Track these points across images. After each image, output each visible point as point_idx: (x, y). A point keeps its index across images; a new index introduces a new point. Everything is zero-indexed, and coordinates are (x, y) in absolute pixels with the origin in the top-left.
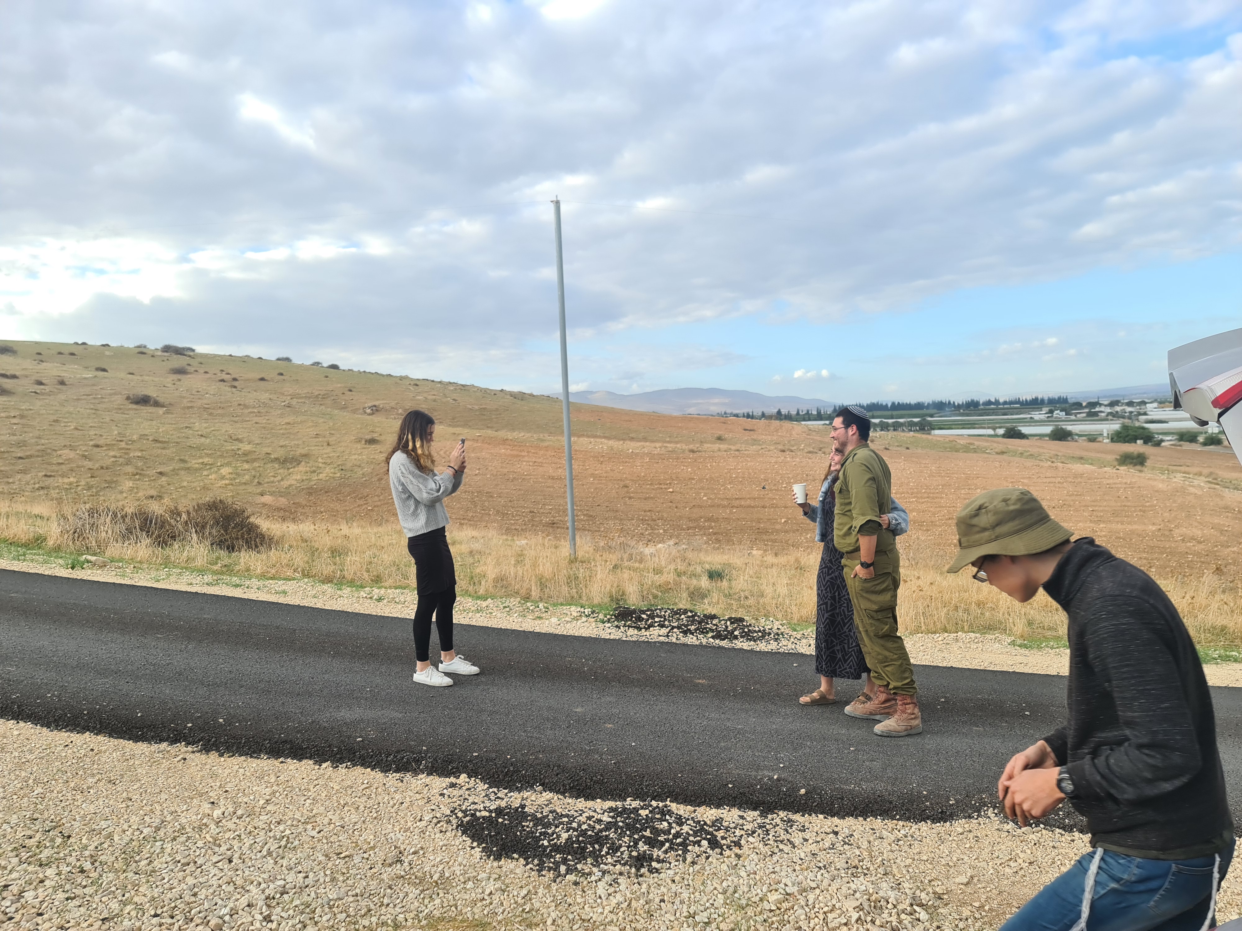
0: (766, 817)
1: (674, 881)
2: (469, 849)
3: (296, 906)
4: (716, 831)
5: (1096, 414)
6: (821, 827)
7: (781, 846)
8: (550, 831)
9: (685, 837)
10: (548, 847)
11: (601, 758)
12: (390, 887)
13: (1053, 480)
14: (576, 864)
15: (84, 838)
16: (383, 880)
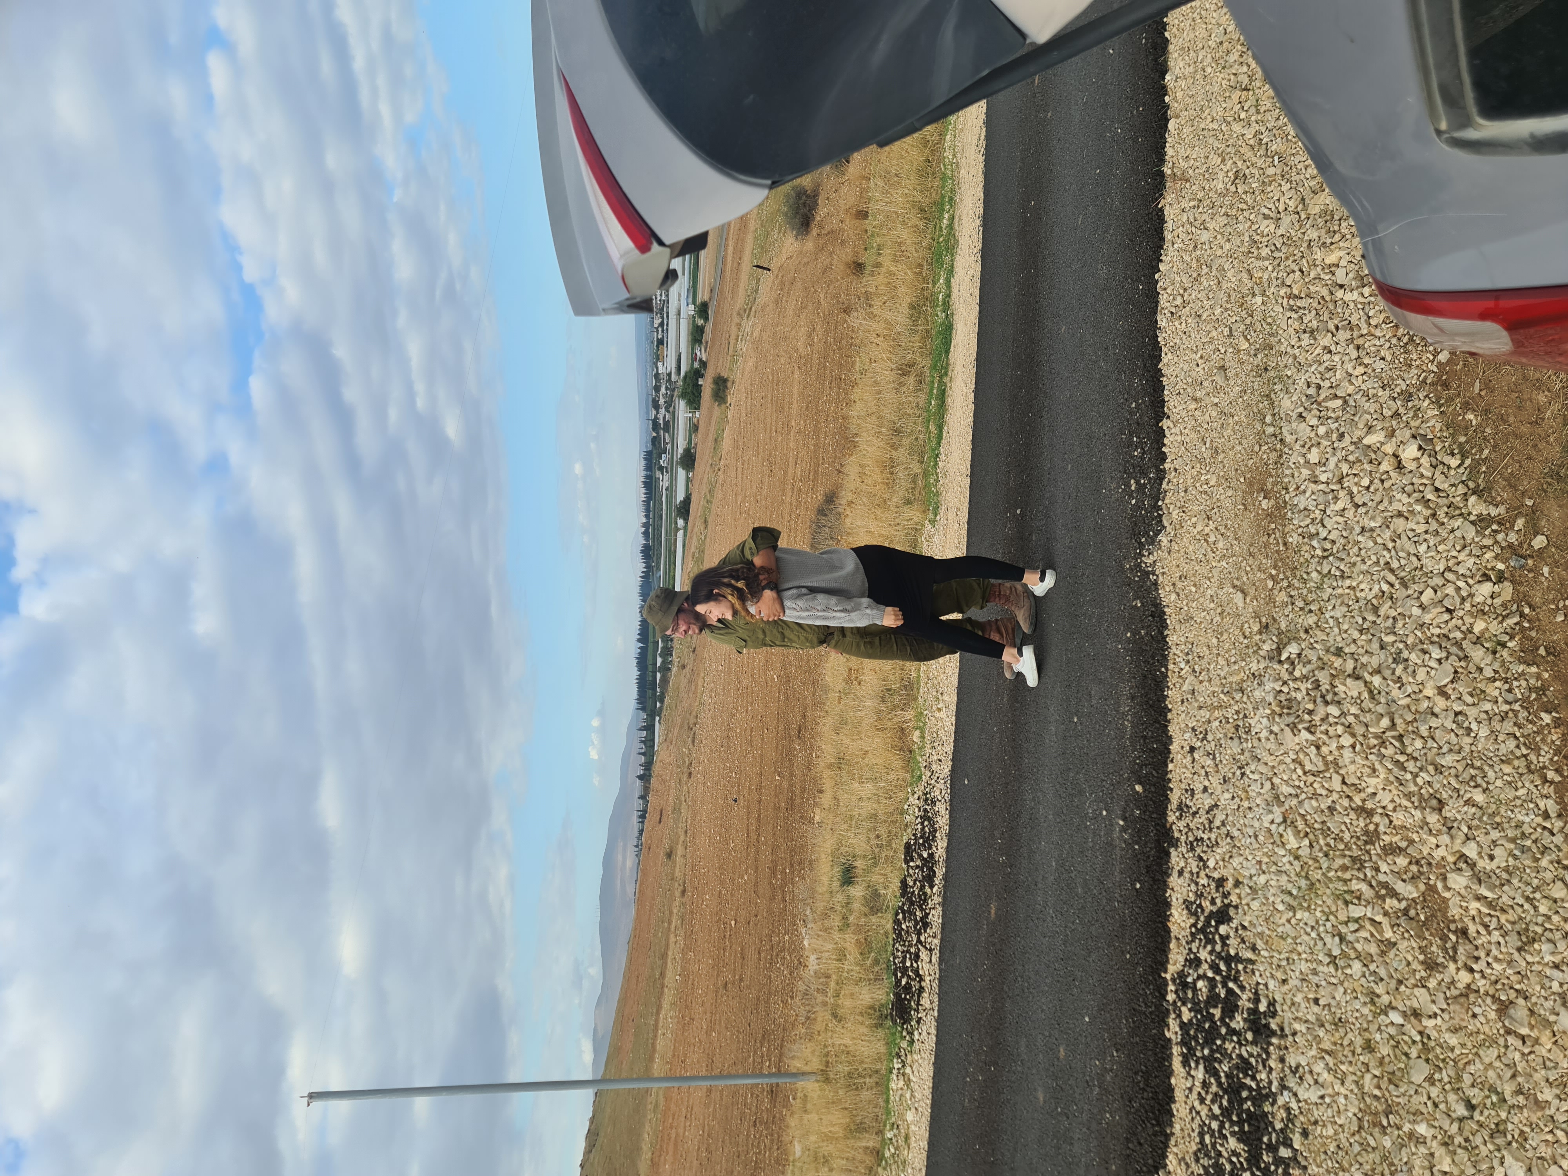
0: (1178, 839)
4: (1203, 911)
8: (1228, 1167)
9: (1217, 957)
14: (1274, 1130)
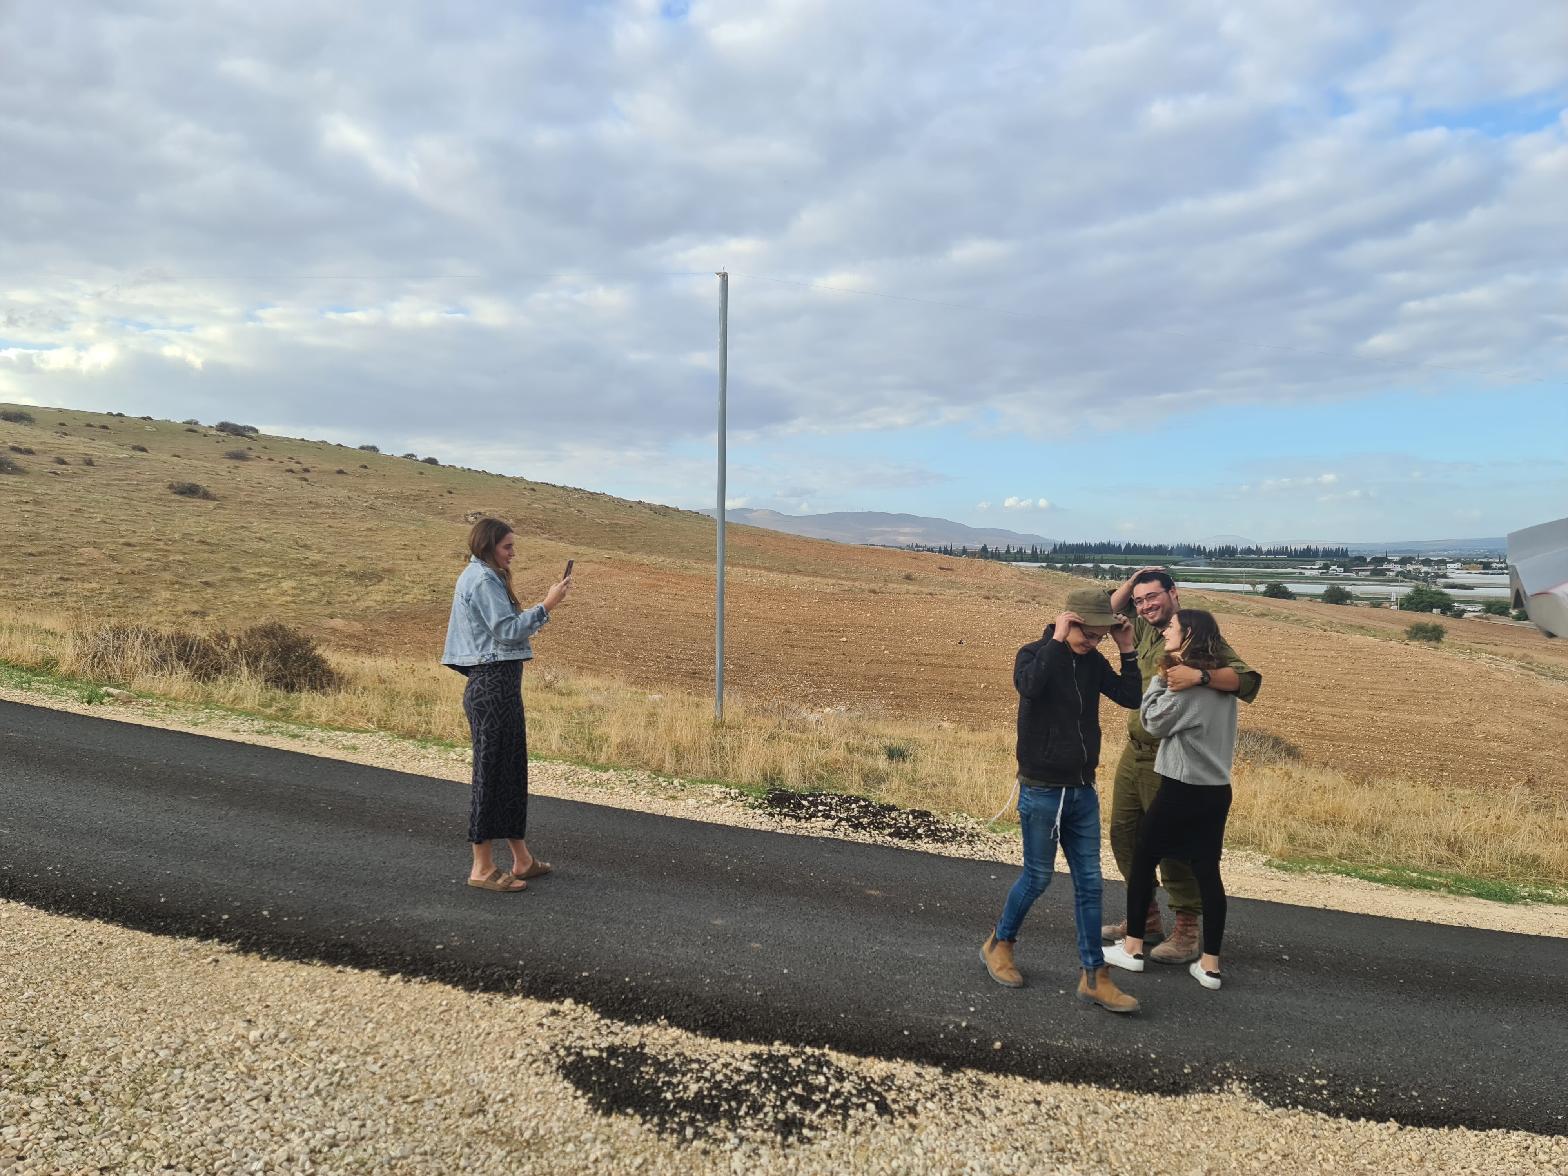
0: (950, 1076)
1: (829, 1156)
2: (571, 1099)
3: (348, 1164)
4: (886, 1091)
5: (1383, 573)
6: (1020, 1094)
7: (968, 1117)
8: (675, 1081)
9: (846, 1097)
10: (671, 1101)
11: (745, 988)
12: (469, 1145)
13: (1325, 653)
14: (707, 1126)
15: (84, 1059)
16: (459, 1135)
